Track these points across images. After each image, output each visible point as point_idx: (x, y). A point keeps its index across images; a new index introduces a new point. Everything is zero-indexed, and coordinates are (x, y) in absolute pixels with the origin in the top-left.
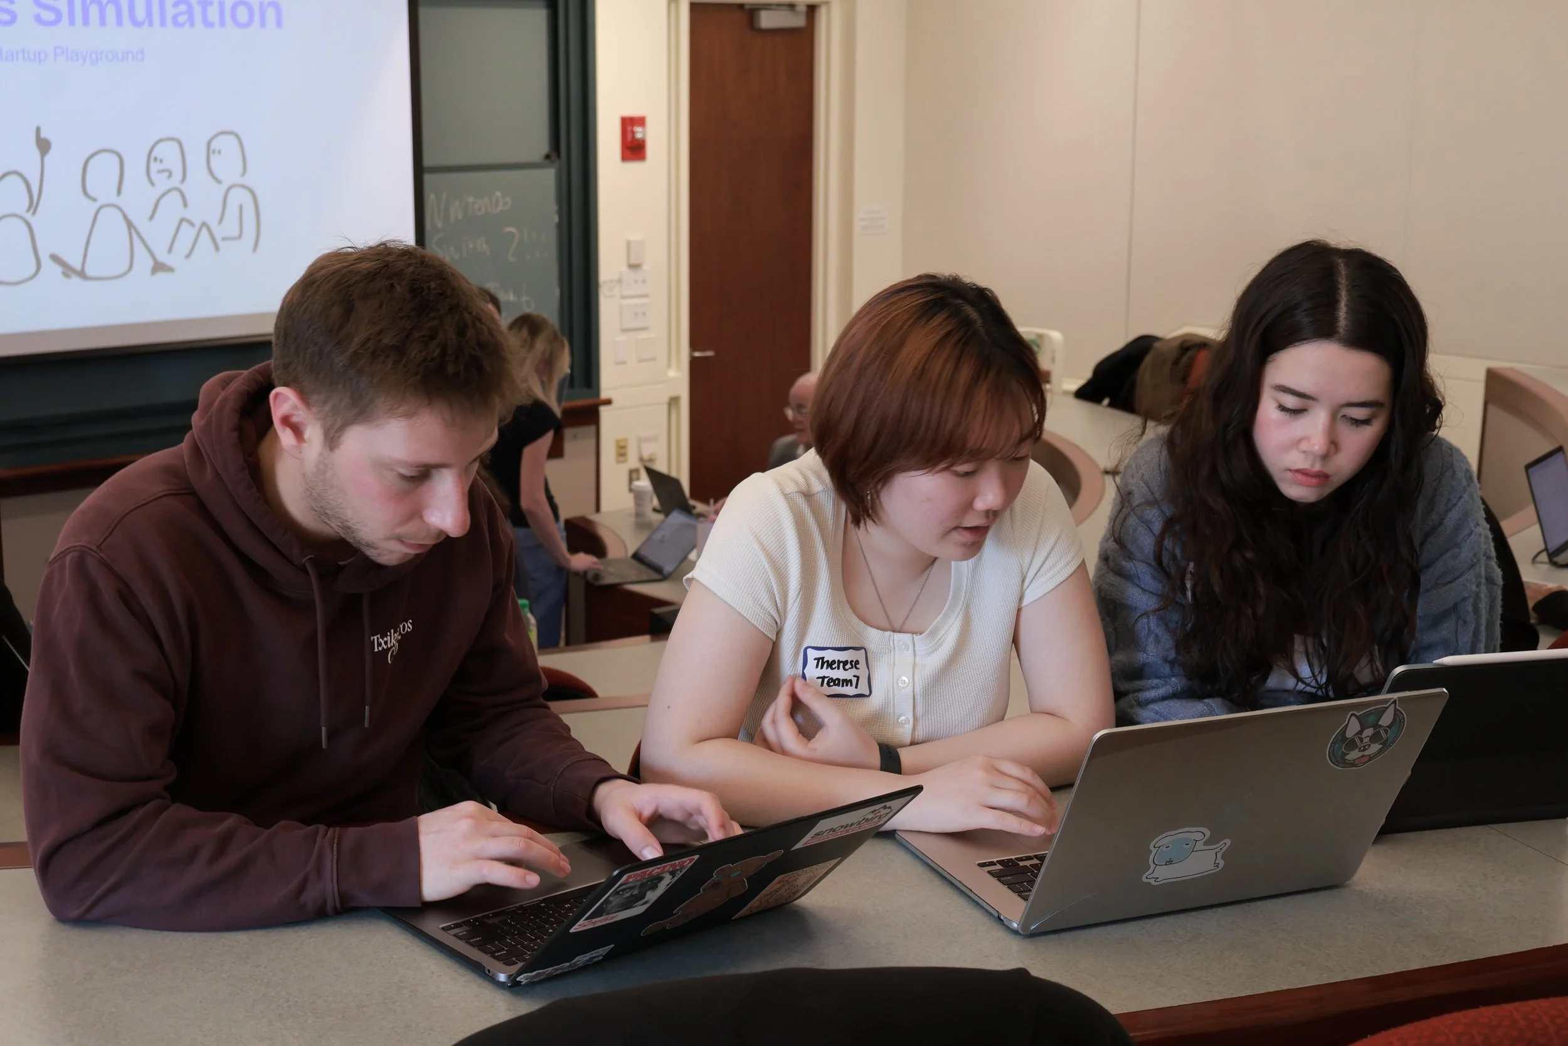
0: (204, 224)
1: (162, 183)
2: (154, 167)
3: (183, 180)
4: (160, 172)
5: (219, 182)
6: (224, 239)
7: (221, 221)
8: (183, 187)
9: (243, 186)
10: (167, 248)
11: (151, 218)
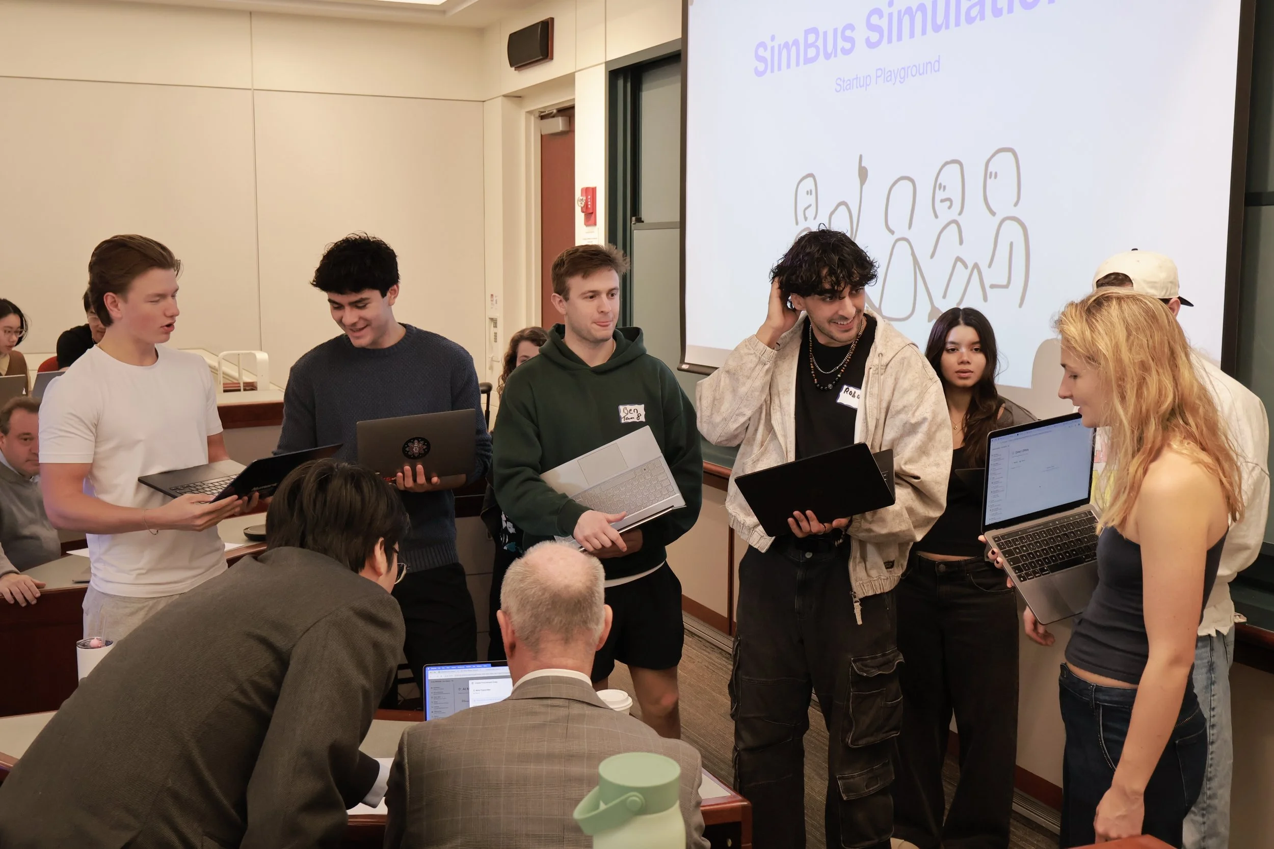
0: (976, 266)
1: (946, 215)
2: (940, 195)
3: (960, 214)
4: (942, 201)
5: (993, 213)
6: (992, 286)
7: (990, 266)
8: (960, 219)
9: (1014, 219)
10: (942, 294)
11: (932, 256)
